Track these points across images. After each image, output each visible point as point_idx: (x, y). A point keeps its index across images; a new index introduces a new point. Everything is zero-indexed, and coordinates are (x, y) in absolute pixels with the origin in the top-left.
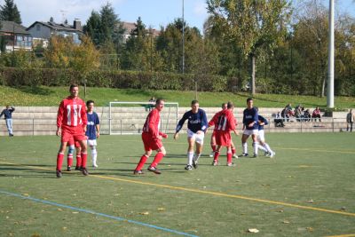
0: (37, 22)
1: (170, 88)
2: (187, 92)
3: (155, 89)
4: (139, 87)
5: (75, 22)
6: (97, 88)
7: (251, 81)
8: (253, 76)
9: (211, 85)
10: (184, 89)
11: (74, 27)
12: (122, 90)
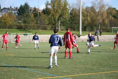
0: (4, 8)
1: (34, 29)
2: (39, 30)
3: (29, 29)
4: (24, 29)
5: (16, 8)
6: (11, 29)
7: (58, 27)
8: (59, 25)
9: (46, 28)
10: (38, 29)
11: (16, 9)
12: (19, 30)
